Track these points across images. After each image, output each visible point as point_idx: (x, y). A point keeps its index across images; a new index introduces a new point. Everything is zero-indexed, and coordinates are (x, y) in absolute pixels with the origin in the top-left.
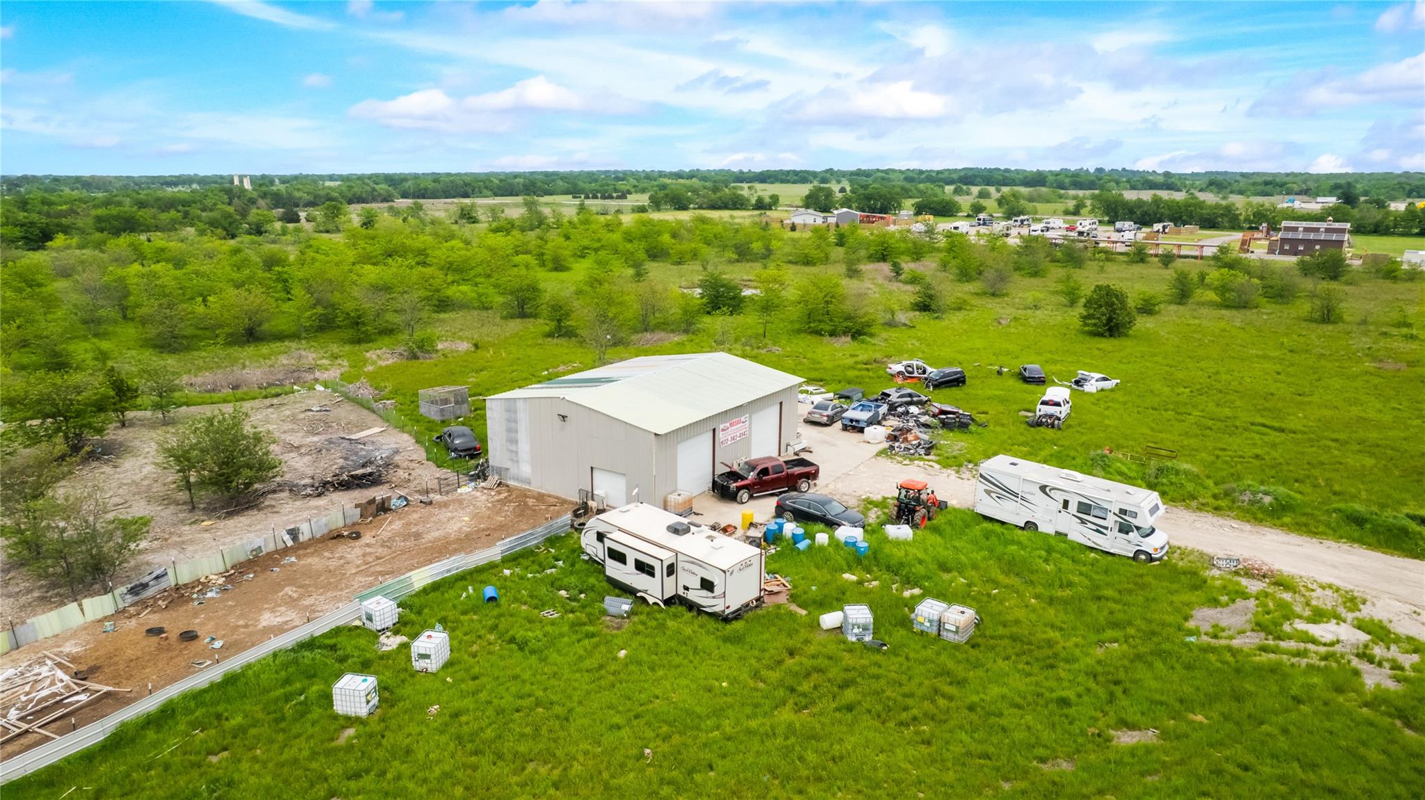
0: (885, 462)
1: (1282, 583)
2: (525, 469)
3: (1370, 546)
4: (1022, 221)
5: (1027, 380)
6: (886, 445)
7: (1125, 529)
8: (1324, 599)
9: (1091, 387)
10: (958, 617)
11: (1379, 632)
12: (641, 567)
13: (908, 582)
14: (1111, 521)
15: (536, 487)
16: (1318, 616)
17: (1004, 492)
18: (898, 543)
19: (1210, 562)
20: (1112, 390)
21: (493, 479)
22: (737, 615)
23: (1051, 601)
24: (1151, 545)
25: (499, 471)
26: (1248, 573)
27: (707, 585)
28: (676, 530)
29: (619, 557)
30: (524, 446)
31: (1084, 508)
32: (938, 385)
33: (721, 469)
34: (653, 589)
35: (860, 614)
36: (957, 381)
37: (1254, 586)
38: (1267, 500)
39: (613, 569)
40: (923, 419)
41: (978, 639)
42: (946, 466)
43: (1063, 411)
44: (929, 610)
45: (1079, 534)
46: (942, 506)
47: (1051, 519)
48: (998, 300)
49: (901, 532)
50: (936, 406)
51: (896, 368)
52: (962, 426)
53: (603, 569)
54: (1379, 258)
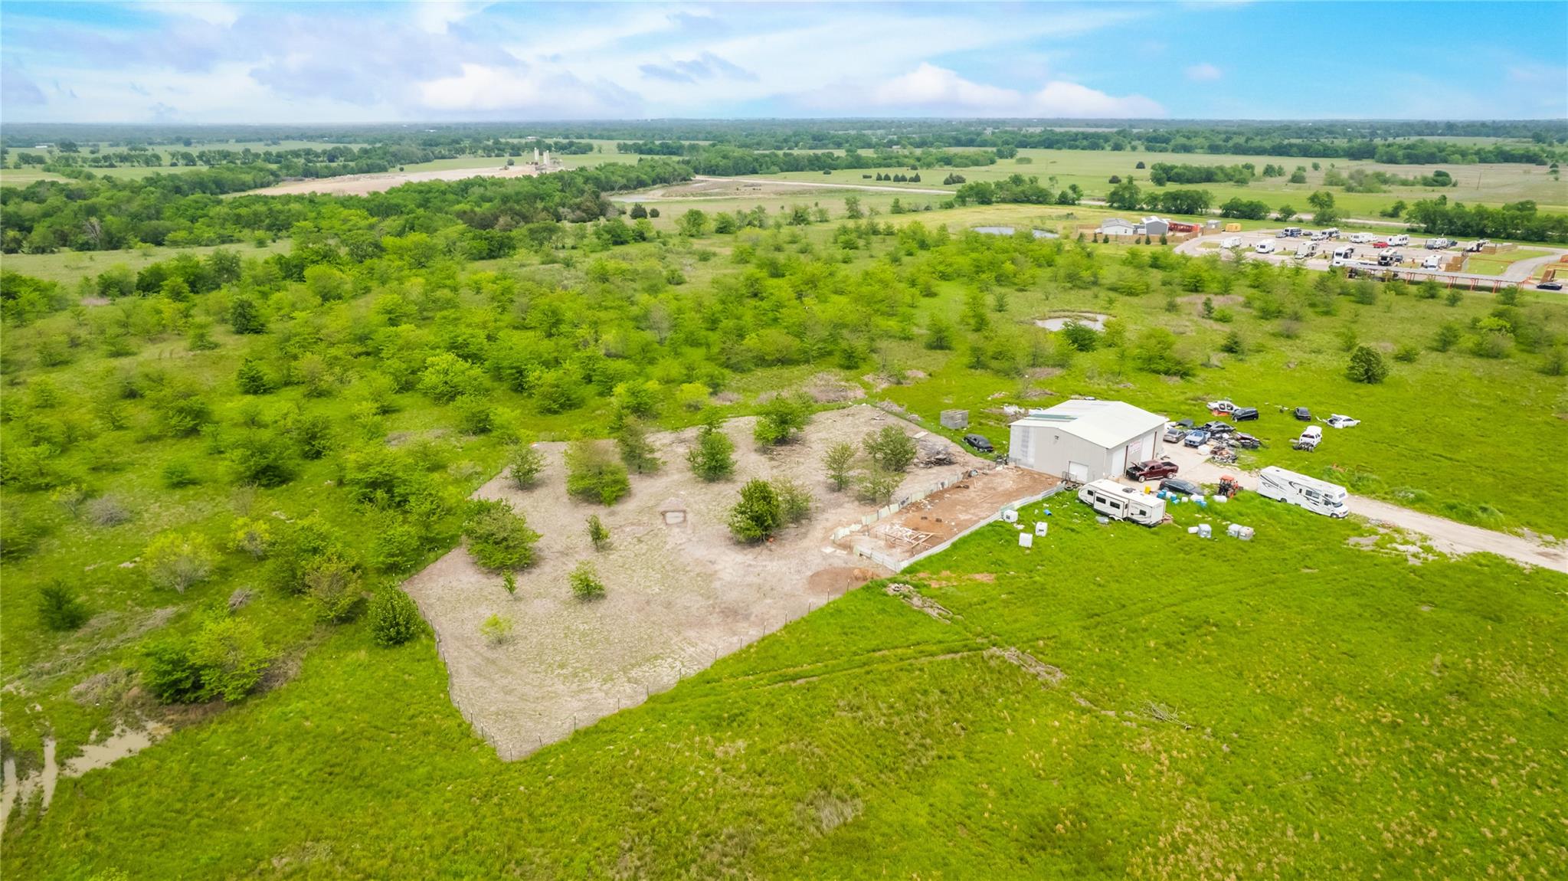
0: (1210, 466)
1: (1397, 530)
2: (1031, 460)
3: (1452, 519)
4: (1331, 234)
5: (1298, 418)
6: (1211, 456)
7: (1327, 503)
8: (1412, 537)
9: (1339, 425)
10: (1246, 531)
11: (1429, 550)
12: (1113, 505)
13: (1225, 519)
14: (1321, 499)
15: (1036, 469)
16: (1406, 542)
17: (1268, 480)
18: (1219, 504)
19: (1367, 520)
20: (1353, 427)
21: (1011, 465)
22: (1155, 525)
23: (1287, 530)
24: (1339, 511)
25: (1015, 461)
26: (1383, 526)
27: (1143, 513)
28: (1127, 491)
29: (1103, 501)
30: (1031, 449)
31: (1309, 493)
32: (1240, 419)
33: (1130, 465)
34: (1118, 514)
35: (1206, 527)
36: (1253, 417)
37: (1382, 531)
38: (1412, 496)
39: (1098, 506)
40: (1232, 442)
41: (1254, 540)
42: (1244, 470)
43: (1315, 441)
44: (1234, 528)
45: (1306, 505)
46: (1241, 489)
47: (1293, 498)
48: (1290, 342)
49: (1223, 499)
50: (1239, 435)
51: (1214, 405)
52: (1254, 447)
53: (1091, 506)
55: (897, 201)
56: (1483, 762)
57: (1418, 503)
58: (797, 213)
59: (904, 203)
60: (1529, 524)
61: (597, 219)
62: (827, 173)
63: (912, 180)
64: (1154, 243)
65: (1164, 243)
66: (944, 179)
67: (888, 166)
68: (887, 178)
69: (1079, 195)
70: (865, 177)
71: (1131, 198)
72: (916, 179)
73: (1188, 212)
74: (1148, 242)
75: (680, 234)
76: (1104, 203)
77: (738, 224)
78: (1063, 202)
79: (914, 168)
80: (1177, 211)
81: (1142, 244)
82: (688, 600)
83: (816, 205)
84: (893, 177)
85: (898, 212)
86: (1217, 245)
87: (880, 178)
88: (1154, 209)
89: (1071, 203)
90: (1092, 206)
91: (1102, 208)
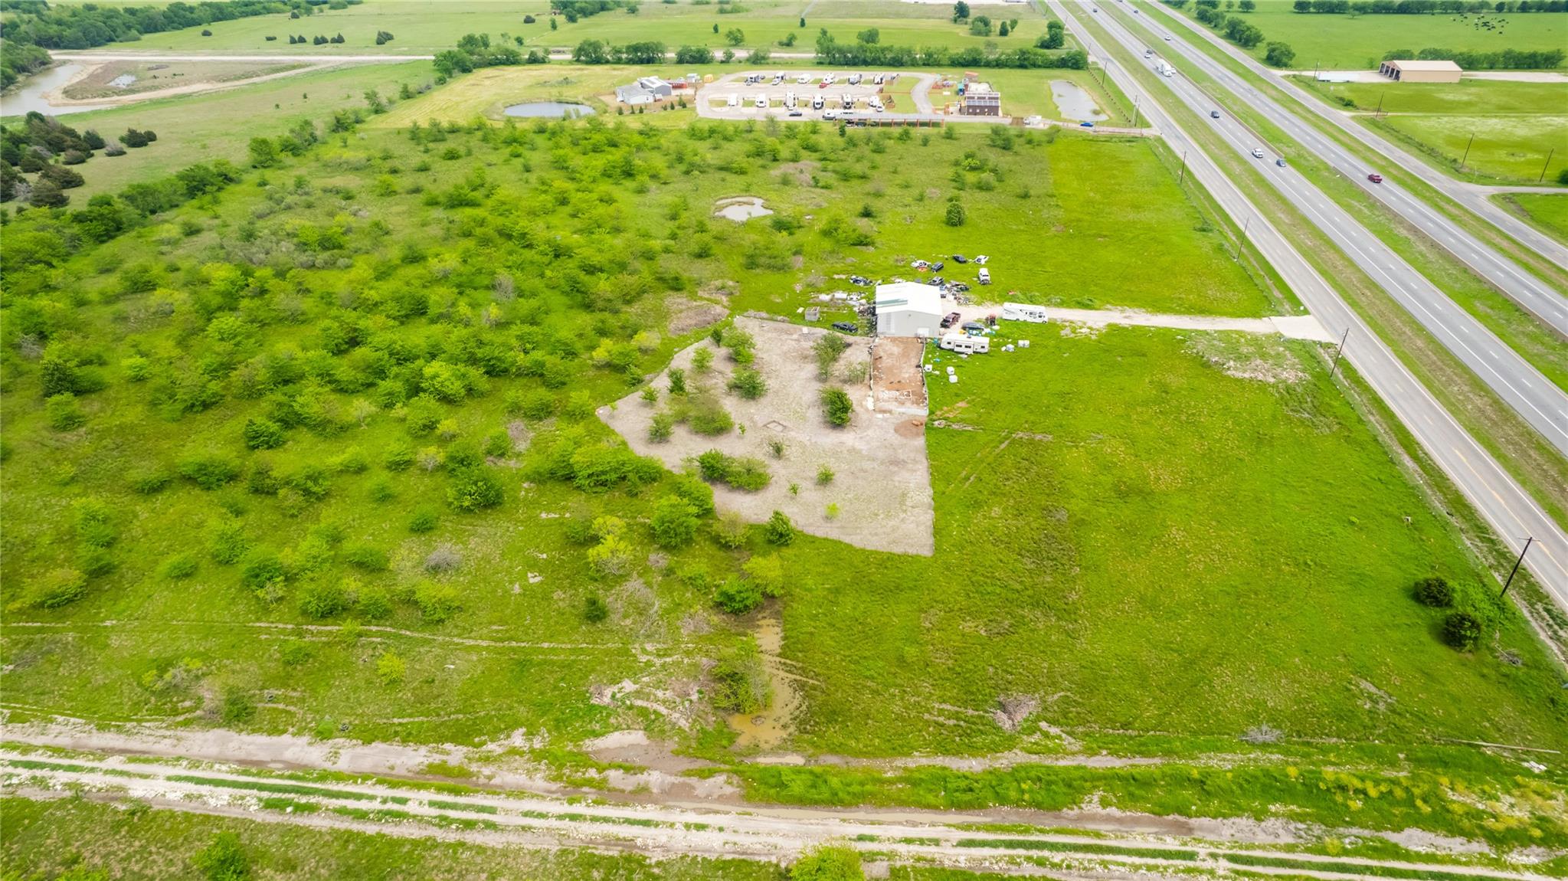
1: (1071, 322)
2: (893, 331)
3: (1082, 309)
5: (960, 262)
7: (1040, 317)
8: (1080, 324)
9: (983, 262)
10: (1027, 343)
11: (1090, 328)
12: (965, 346)
13: (1012, 338)
14: (1037, 316)
15: (896, 336)
16: (1081, 328)
17: (1008, 311)
18: (999, 330)
19: (1057, 320)
21: (882, 336)
22: (988, 352)
24: (1046, 319)
25: (889, 334)
26: (1065, 321)
27: (981, 347)
28: (969, 338)
29: (959, 346)
30: (893, 325)
31: (1031, 314)
33: (940, 320)
34: (970, 351)
35: (1010, 346)
36: (942, 267)
37: (1067, 323)
38: (1058, 300)
39: (957, 349)
40: (955, 288)
41: (1032, 346)
42: (983, 306)
43: (988, 278)
44: (1021, 342)
45: (1030, 319)
46: (999, 319)
47: (1022, 317)
49: (996, 327)
51: (916, 264)
52: (967, 289)
53: (953, 350)
54: (1019, 121)
55: (405, 87)
56: (1193, 414)
57: (1062, 304)
59: (412, 88)
60: (1108, 303)
61: (92, 155)
62: (206, 34)
63: (334, 41)
64: (676, 108)
65: (684, 106)
66: (375, 37)
67: (256, 13)
68: (302, 40)
69: (547, 52)
70: (269, 39)
71: (595, 52)
72: (340, 40)
73: (650, 61)
74: (673, 108)
75: (255, 167)
76: (569, 57)
77: (300, 144)
78: (534, 60)
79: (295, 16)
80: (641, 62)
81: (669, 109)
82: (867, 465)
83: (305, 97)
84: (310, 39)
85: (409, 98)
86: (724, 103)
87: (293, 41)
88: (619, 61)
89: (542, 61)
90: (561, 63)
91: (570, 63)
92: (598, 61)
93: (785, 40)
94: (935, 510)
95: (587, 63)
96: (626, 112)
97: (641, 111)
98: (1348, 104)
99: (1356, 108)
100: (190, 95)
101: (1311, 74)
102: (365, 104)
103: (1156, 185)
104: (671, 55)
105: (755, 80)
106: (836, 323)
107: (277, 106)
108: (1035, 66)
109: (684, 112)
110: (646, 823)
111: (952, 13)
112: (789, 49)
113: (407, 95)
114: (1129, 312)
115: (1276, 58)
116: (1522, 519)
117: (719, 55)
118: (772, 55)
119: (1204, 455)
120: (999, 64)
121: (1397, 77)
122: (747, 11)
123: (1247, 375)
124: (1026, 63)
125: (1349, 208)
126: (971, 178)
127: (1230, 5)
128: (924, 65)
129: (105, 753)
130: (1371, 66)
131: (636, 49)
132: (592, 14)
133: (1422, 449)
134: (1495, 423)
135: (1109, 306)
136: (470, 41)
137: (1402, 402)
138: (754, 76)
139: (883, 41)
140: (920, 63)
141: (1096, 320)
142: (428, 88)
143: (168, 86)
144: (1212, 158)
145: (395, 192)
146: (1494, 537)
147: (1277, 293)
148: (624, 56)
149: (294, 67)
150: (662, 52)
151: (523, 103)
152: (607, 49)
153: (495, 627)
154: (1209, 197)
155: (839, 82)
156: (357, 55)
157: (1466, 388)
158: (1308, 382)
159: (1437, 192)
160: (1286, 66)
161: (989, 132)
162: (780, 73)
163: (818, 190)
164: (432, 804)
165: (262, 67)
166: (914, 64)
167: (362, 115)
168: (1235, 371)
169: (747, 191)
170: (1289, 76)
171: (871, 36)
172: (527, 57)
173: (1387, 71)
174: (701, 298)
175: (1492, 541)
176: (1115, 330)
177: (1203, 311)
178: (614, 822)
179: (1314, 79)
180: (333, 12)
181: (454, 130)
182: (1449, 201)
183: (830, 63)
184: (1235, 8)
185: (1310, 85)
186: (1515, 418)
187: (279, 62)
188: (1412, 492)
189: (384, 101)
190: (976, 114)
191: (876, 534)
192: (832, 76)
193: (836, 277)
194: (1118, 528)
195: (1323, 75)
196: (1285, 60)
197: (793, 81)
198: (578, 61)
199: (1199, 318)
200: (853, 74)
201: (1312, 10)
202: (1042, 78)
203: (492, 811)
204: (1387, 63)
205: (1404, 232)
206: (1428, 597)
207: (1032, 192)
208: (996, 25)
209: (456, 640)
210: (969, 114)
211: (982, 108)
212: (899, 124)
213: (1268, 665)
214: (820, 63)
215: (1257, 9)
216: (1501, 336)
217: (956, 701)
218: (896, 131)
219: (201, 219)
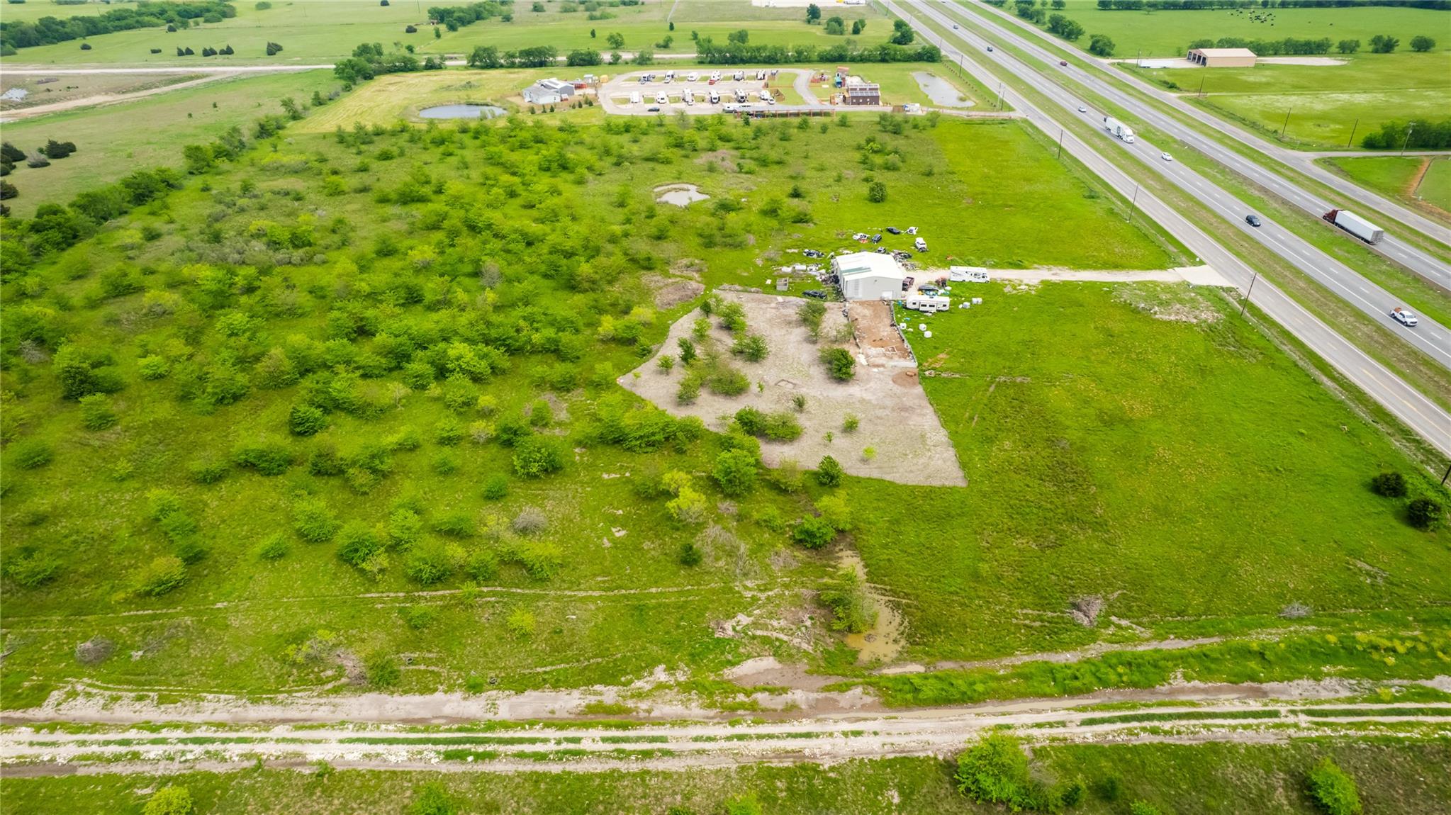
2: (859, 296)
7: (984, 277)
8: (1018, 282)
9: (915, 233)
10: (980, 300)
11: (1028, 285)
12: (929, 306)
14: (981, 276)
15: (864, 300)
16: (1019, 285)
17: (955, 274)
19: (996, 279)
21: (851, 301)
24: (988, 279)
27: (944, 306)
29: (924, 306)
30: (860, 290)
31: (976, 275)
32: (877, 242)
35: (967, 304)
36: (880, 239)
41: (984, 302)
43: (925, 246)
44: (975, 300)
45: (974, 280)
46: (949, 281)
47: (967, 278)
51: (857, 237)
52: (910, 257)
53: (918, 309)
54: (902, 108)
55: (317, 94)
58: (262, 127)
59: (324, 94)
60: (1035, 262)
61: (14, 167)
62: (86, 47)
63: (222, 52)
64: (584, 106)
65: (591, 104)
66: (265, 48)
67: (129, 27)
68: (189, 52)
69: (444, 59)
70: (154, 52)
71: (490, 57)
72: (229, 51)
73: (542, 64)
74: (580, 106)
75: (191, 173)
76: (465, 62)
77: (230, 150)
78: (431, 66)
79: (171, 29)
80: (533, 65)
81: (577, 108)
82: (880, 413)
83: (215, 106)
84: (198, 50)
85: (321, 104)
86: (627, 101)
87: (181, 53)
88: (512, 65)
89: (439, 67)
90: (457, 68)
91: (466, 68)
92: (493, 66)
93: (661, 42)
94: (955, 446)
95: (482, 68)
96: (538, 112)
97: (552, 110)
98: (1172, 87)
99: (1179, 89)
100: (94, 107)
101: (1134, 61)
102: (281, 111)
103: (1038, 160)
104: (562, 58)
105: (647, 79)
106: (807, 291)
107: (190, 115)
108: (895, 60)
109: (591, 110)
110: (808, 735)
111: (805, 15)
112: (666, 50)
113: (319, 102)
114: (1055, 270)
115: (1100, 48)
116: (1435, 421)
117: (607, 57)
118: (655, 56)
119: (1162, 387)
120: (862, 59)
121: (1204, 63)
122: (615, 17)
123: (1173, 318)
124: (887, 58)
125: (1205, 174)
126: (878, 160)
127: (1044, 4)
128: (797, 61)
129: (268, 724)
130: (1179, 54)
131: (528, 53)
132: (469, 22)
133: (1336, 371)
134: (1384, 346)
135: (1036, 266)
136: (364, 50)
137: (1307, 333)
138: (646, 75)
139: (752, 42)
140: (792, 60)
141: (1031, 278)
142: (337, 94)
143: (66, 99)
144: (1077, 135)
145: (342, 193)
146: (1418, 438)
147: (1171, 248)
148: (517, 60)
149: (191, 78)
150: (553, 56)
151: (435, 106)
152: (499, 55)
153: (599, 579)
154: (1086, 169)
155: (724, 79)
156: (251, 65)
157: (1352, 319)
158: (1224, 320)
159: (1270, 158)
160: (1109, 55)
161: (878, 119)
162: (670, 72)
163: (743, 175)
164: (604, 740)
165: (160, 78)
166: (787, 61)
167: (282, 122)
168: (1161, 315)
169: (678, 179)
170: (1114, 64)
171: (742, 36)
172: (424, 63)
173: (1194, 58)
174: (674, 276)
175: (1418, 441)
176: (1048, 285)
177: (1116, 266)
178: (778, 737)
179: (1137, 66)
180: (209, 25)
181: (379, 133)
182: (1283, 166)
183: (711, 62)
184: (1049, 6)
185: (1134, 70)
186: (1398, 340)
187: (174, 74)
188: (1340, 405)
189: (300, 108)
190: (859, 104)
191: (911, 471)
192: (718, 73)
193: (788, 251)
194: (1115, 451)
195: (1145, 62)
196: (1107, 50)
197: (683, 79)
198: (473, 66)
199: (1115, 272)
200: (737, 71)
201: (1113, 7)
202: (903, 70)
203: (663, 739)
204: (1194, 51)
205: (1256, 193)
206: (1387, 489)
207: (935, 170)
208: (849, 24)
209: (568, 593)
210: (853, 103)
211: (864, 98)
212: (797, 115)
213: (1277, 554)
214: (701, 63)
215: (1067, 7)
216: (1364, 275)
217: (1036, 606)
218: (796, 121)
219: (157, 224)
